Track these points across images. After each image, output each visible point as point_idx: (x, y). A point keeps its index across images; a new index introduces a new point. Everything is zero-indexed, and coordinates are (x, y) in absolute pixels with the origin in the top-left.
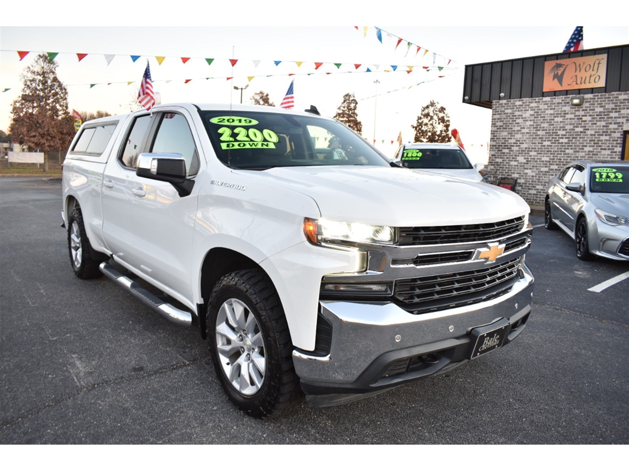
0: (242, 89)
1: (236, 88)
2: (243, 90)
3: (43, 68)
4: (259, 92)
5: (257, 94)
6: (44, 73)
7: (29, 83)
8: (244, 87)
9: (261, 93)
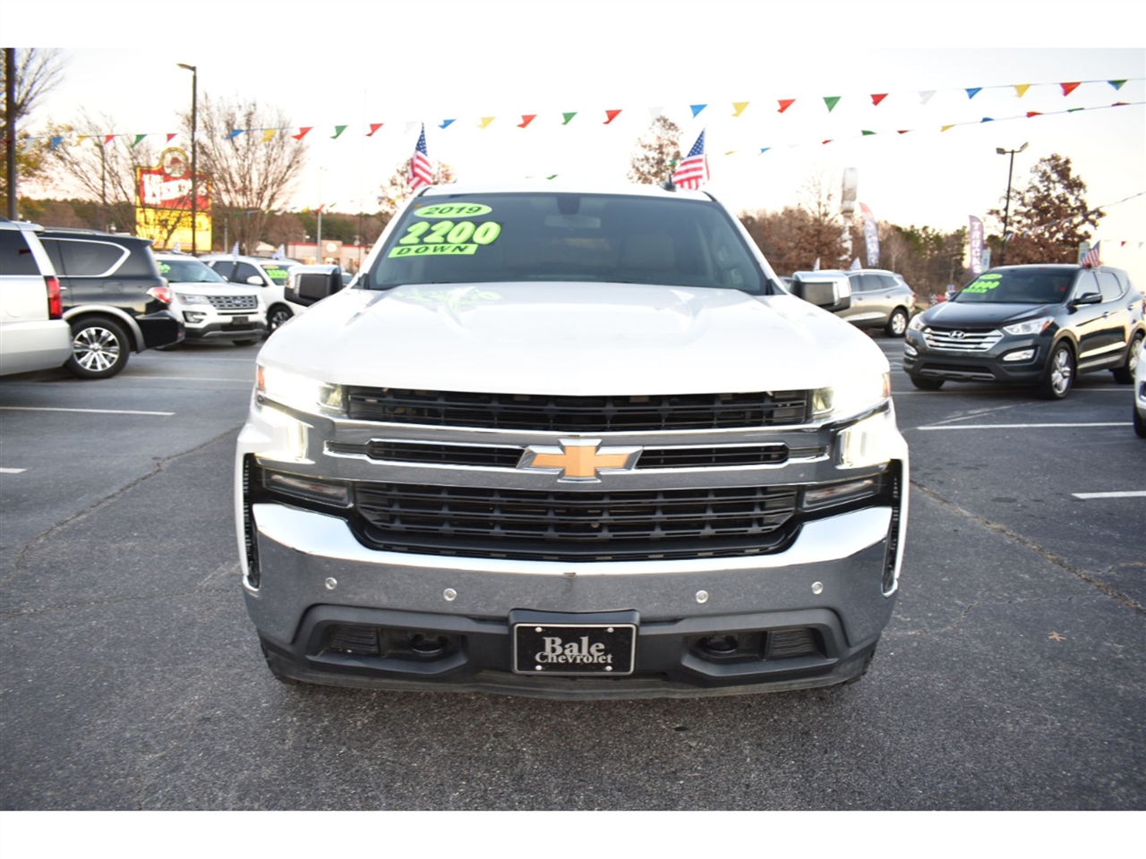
0: (1013, 152)
1: (1001, 151)
2: (1015, 154)
3: (659, 138)
4: (1050, 157)
5: (1045, 161)
6: (661, 146)
7: (637, 164)
8: (1017, 149)
9: (1054, 158)
